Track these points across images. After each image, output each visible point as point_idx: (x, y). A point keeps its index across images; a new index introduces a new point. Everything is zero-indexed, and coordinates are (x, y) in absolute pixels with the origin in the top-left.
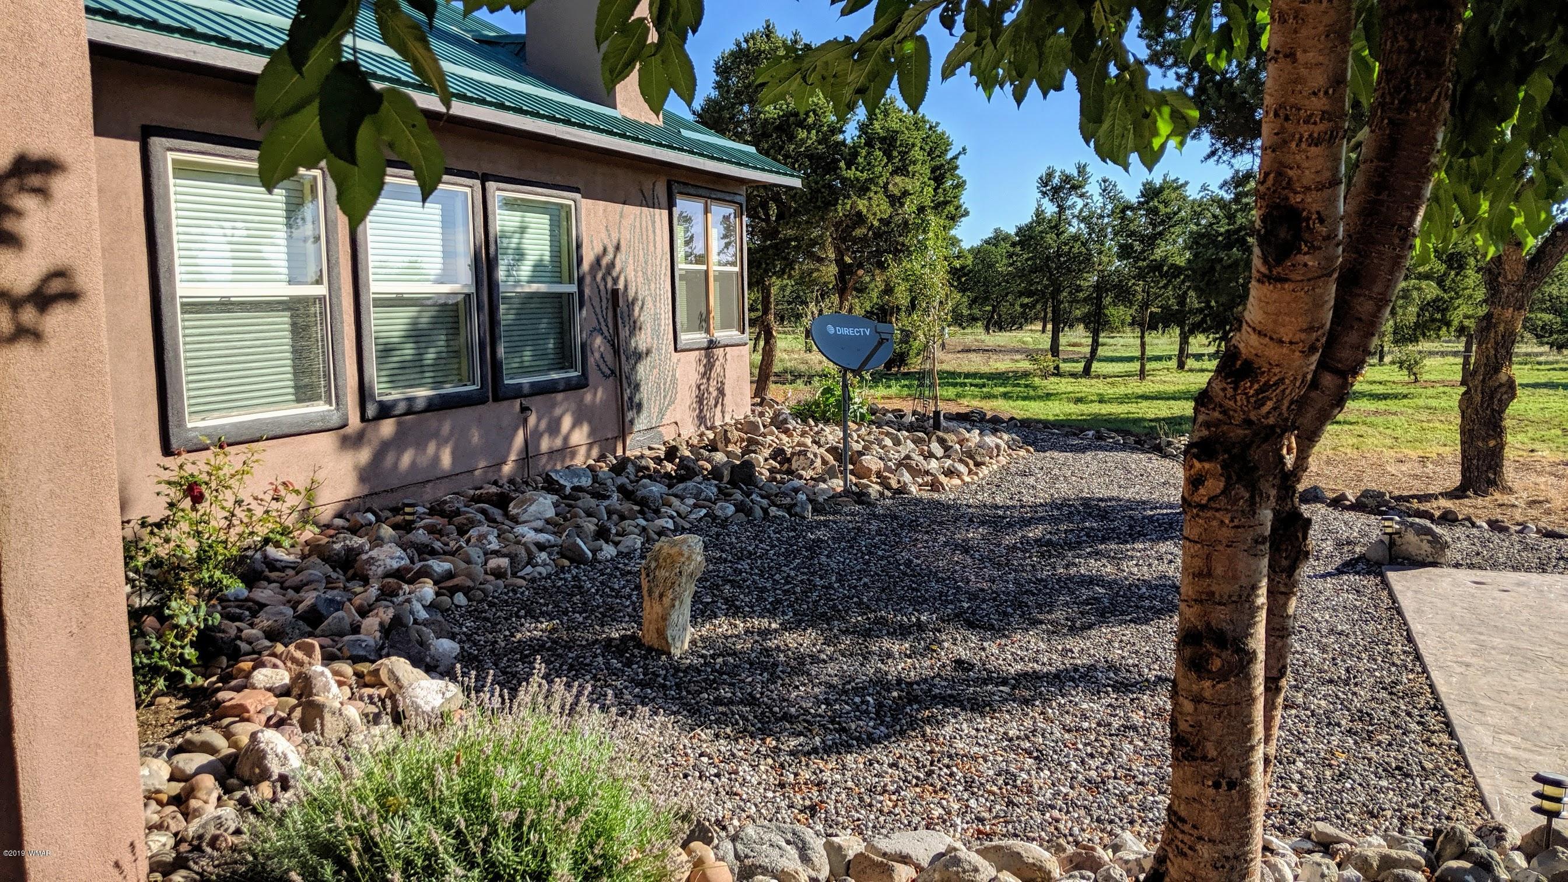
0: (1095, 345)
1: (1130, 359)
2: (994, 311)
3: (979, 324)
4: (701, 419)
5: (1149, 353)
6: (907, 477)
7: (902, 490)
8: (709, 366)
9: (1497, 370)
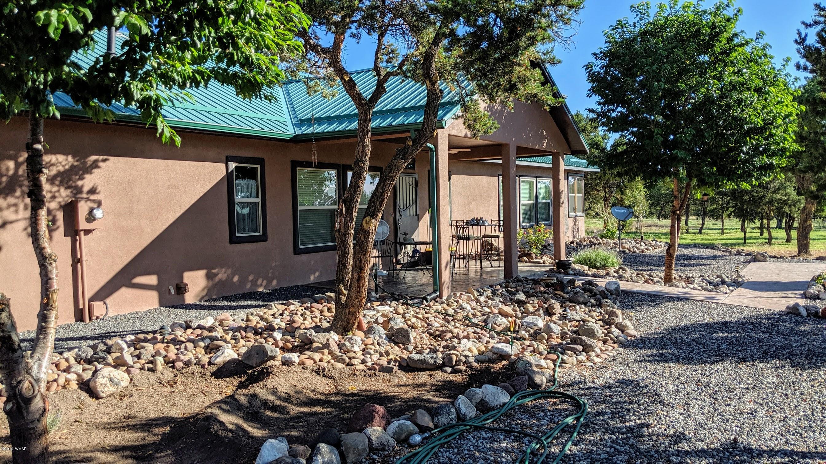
0: (703, 224)
1: (719, 229)
2: (662, 210)
3: (655, 216)
4: (574, 237)
5: (725, 227)
6: (635, 249)
7: (635, 252)
8: (575, 222)
9: (806, 221)
